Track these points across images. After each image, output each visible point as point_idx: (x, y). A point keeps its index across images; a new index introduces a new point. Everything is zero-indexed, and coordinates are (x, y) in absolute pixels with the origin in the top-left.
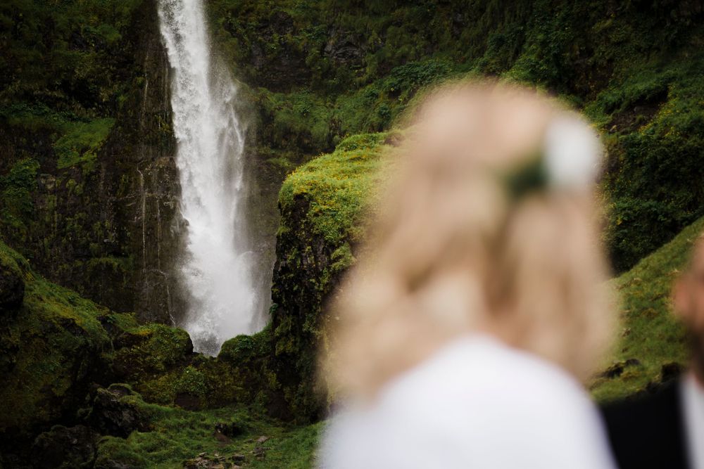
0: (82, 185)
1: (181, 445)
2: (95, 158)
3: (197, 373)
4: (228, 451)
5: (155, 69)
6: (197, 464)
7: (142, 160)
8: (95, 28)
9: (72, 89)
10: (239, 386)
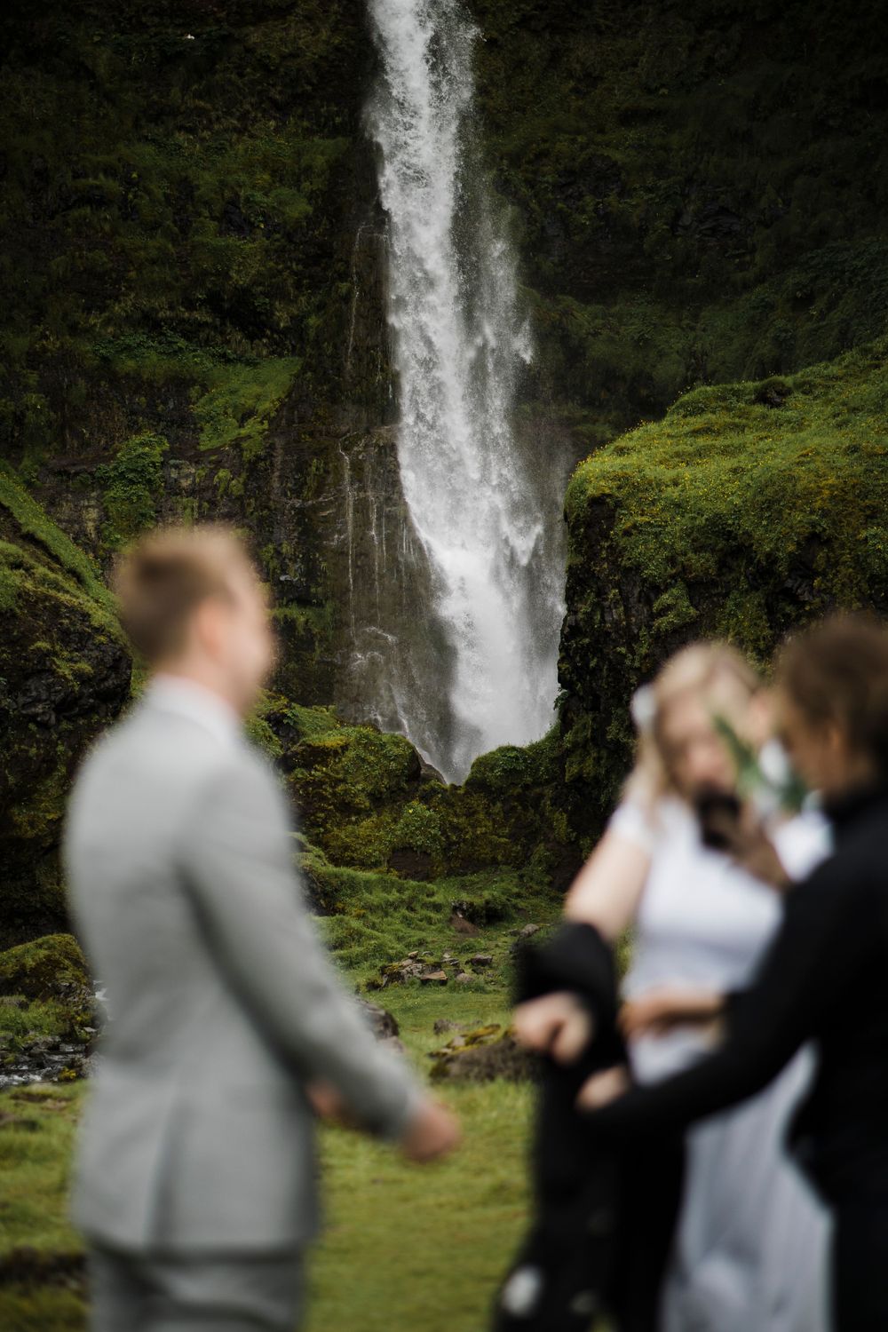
0: (241, 480)
1: (387, 938)
2: (264, 430)
3: (427, 814)
4: (469, 949)
5: (371, 267)
6: (404, 971)
7: (348, 431)
8: (266, 194)
9: (226, 306)
10: (503, 837)
